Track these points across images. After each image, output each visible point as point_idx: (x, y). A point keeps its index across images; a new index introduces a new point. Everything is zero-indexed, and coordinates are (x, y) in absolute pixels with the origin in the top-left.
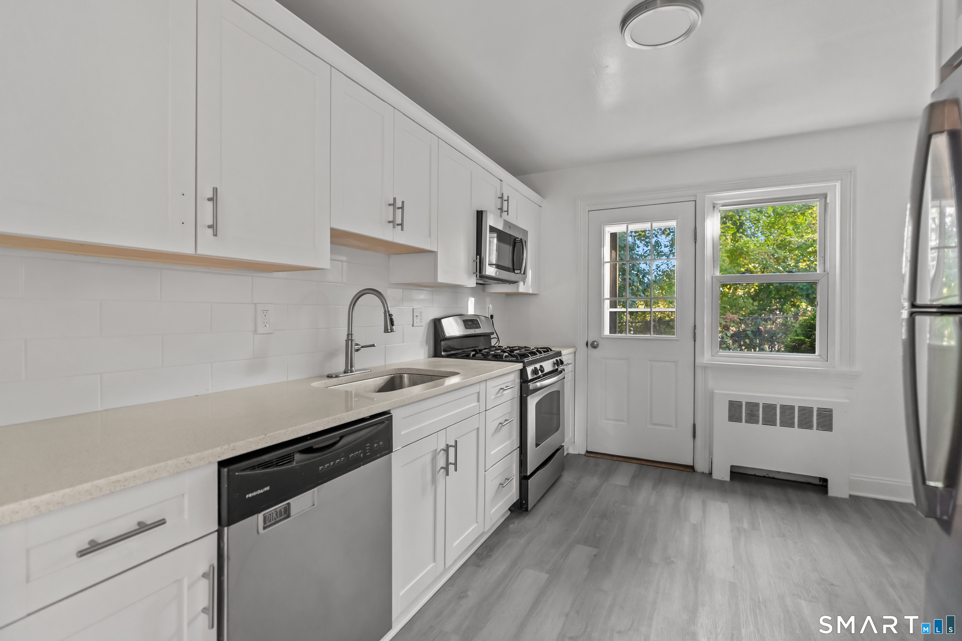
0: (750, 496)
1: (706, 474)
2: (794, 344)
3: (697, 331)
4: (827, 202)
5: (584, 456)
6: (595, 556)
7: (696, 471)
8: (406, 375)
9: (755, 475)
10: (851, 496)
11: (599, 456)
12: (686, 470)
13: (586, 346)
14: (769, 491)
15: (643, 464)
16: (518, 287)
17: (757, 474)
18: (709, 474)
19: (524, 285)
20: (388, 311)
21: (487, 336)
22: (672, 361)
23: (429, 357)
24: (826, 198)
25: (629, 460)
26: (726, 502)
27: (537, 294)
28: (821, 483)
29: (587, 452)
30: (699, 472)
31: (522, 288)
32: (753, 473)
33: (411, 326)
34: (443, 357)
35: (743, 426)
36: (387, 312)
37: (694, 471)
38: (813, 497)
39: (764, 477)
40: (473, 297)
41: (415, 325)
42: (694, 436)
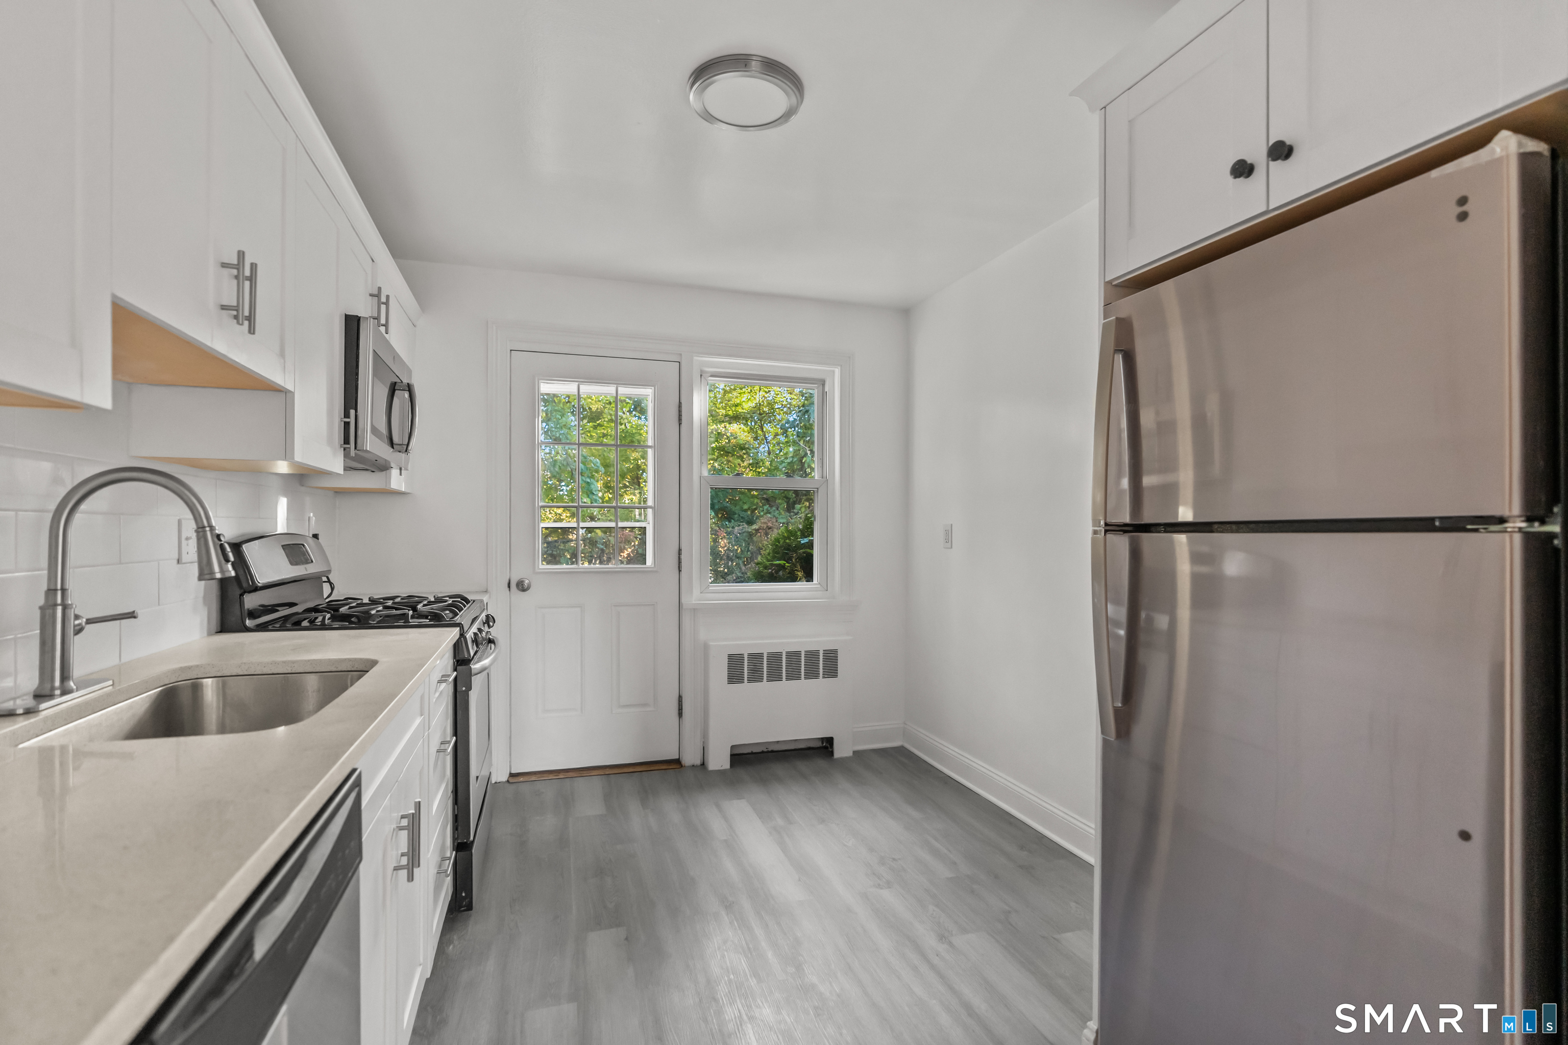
0: (763, 782)
1: (697, 766)
2: (770, 570)
3: (682, 557)
4: (826, 391)
5: (507, 785)
6: (626, 939)
7: (683, 765)
8: (210, 680)
9: (752, 753)
10: (854, 752)
11: (533, 778)
12: (671, 767)
13: (507, 589)
14: (779, 769)
15: (607, 773)
16: (388, 479)
17: (754, 751)
18: (701, 765)
19: (401, 474)
20: (212, 528)
21: (316, 580)
22: (648, 605)
23: (210, 634)
24: (824, 385)
25: (585, 773)
26: (742, 799)
27: (409, 493)
28: (824, 744)
29: (512, 775)
30: (688, 766)
31: (397, 481)
32: (749, 751)
33: (176, 561)
34: (248, 630)
35: (746, 688)
36: (208, 529)
37: (682, 766)
38: (821, 763)
39: (763, 752)
40: (285, 495)
41: (184, 561)
42: (680, 714)
